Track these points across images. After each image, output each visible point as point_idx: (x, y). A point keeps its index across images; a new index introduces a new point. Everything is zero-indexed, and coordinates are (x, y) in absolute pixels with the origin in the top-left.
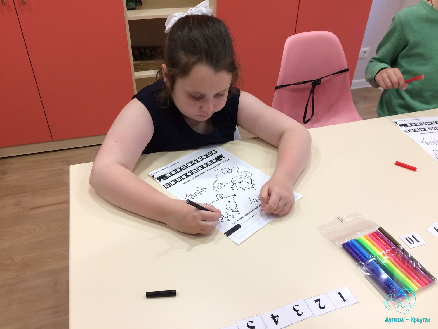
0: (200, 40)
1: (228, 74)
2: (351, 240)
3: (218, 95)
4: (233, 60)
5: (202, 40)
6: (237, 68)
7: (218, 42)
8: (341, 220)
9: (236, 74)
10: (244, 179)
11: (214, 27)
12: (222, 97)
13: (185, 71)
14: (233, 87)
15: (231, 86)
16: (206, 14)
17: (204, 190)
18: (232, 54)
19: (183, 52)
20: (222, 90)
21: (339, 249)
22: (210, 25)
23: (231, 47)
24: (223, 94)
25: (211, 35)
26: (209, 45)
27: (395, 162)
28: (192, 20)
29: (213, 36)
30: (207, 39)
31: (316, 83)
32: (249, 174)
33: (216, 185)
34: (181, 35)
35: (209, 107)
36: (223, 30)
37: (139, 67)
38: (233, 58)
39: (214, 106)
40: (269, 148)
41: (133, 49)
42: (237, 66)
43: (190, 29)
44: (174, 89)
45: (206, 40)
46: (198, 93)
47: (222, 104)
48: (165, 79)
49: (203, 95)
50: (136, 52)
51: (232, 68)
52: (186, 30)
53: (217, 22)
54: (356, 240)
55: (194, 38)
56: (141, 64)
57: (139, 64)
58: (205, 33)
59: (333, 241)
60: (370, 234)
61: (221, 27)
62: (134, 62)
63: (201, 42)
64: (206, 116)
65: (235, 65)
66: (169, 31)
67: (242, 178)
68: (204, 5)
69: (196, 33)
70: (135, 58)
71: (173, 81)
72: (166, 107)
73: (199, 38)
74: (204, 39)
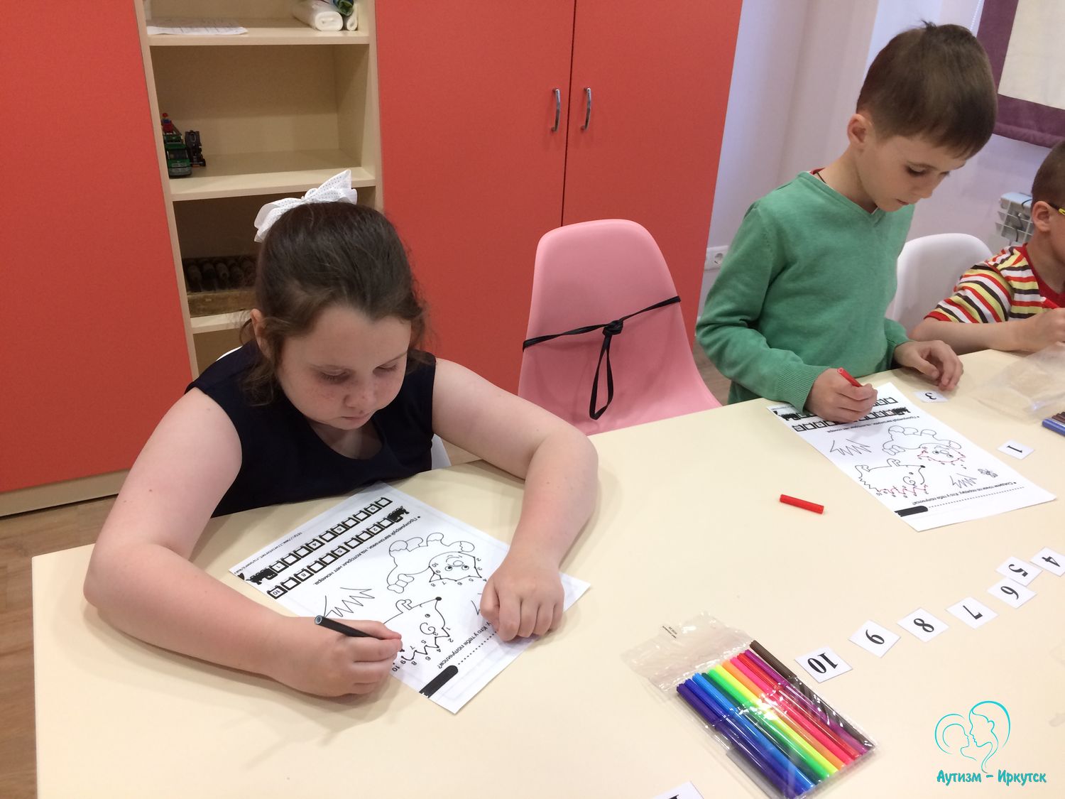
0: (334, 255)
1: (401, 323)
2: (694, 675)
3: (382, 370)
4: (411, 293)
5: (337, 254)
6: (420, 310)
7: (373, 258)
8: (672, 632)
9: (421, 321)
10: (457, 559)
11: (363, 227)
12: (392, 373)
13: (305, 322)
14: (418, 351)
15: (411, 349)
16: (345, 201)
17: (366, 593)
18: (409, 279)
19: (296, 282)
20: (392, 357)
21: (670, 699)
22: (356, 224)
23: (404, 266)
24: (395, 366)
25: (357, 245)
26: (354, 266)
27: (779, 497)
28: (312, 213)
29: (362, 245)
30: (349, 253)
31: (613, 329)
32: (467, 547)
33: (393, 579)
34: (290, 247)
35: (363, 397)
36: (383, 231)
37: (202, 307)
38: (410, 289)
39: (376, 393)
40: (506, 483)
41: (186, 264)
42: (420, 305)
43: (311, 234)
44: (282, 361)
45: (347, 254)
46: (337, 368)
47: (393, 387)
48: (259, 342)
49: (349, 370)
50: (195, 271)
51: (410, 310)
52: (301, 237)
53: (369, 216)
54: (704, 675)
55: (319, 252)
56: (207, 300)
57: (202, 300)
58: (344, 240)
59: (655, 682)
60: (734, 658)
61: (379, 225)
62: (190, 296)
63: (335, 259)
64: (358, 418)
65: (415, 304)
66: (263, 238)
67: (452, 557)
68: (341, 182)
69: (325, 241)
70: (192, 285)
71: (278, 345)
72: (267, 403)
73: (332, 251)
74: (343, 253)
